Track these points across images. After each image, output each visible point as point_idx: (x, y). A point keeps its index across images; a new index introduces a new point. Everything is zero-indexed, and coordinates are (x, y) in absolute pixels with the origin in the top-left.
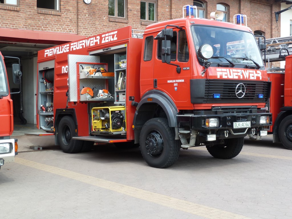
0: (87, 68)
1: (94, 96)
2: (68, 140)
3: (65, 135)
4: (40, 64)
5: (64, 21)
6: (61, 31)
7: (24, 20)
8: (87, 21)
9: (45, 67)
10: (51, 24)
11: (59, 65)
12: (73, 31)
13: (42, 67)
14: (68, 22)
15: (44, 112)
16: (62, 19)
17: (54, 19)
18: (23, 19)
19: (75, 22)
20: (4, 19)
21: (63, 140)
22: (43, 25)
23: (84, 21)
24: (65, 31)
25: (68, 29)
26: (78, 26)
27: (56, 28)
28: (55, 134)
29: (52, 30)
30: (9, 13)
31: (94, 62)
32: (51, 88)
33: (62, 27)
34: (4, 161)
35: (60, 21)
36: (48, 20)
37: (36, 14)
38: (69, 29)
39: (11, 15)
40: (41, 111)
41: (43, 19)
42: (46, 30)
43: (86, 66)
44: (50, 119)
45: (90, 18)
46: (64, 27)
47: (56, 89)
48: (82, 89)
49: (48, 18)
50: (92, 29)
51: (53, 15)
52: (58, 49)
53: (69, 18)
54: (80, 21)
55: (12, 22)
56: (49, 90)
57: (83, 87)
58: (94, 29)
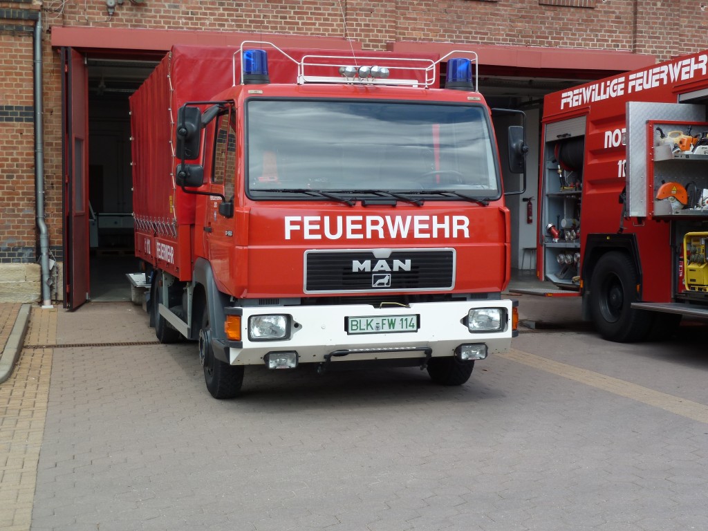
0: (673, 135)
1: (688, 202)
2: (616, 309)
3: (609, 297)
4: (548, 125)
5: (602, 21)
6: (594, 45)
7: (508, 23)
8: (659, 18)
9: (562, 133)
10: (571, 30)
11: (596, 128)
12: (624, 44)
13: (552, 133)
14: (613, 22)
15: (556, 240)
16: (597, 16)
17: (577, 17)
18: (505, 20)
19: (628, 23)
20: (462, 22)
21: (604, 308)
22: (550, 33)
23: (652, 18)
24: (603, 46)
25: (610, 39)
26: (635, 32)
27: (583, 39)
28: (582, 295)
29: (573, 44)
30: (475, 8)
31: (692, 120)
32: (575, 183)
33: (597, 36)
34: (487, 348)
35: (592, 21)
36: (563, 19)
37: (536, 8)
38: (612, 41)
39: (478, 13)
40: (547, 239)
41: (553, 19)
42: (559, 43)
43: (670, 129)
44: (569, 257)
45: (666, 10)
46: (602, 36)
47: (587, 186)
48: (658, 187)
49: (563, 14)
50: (671, 38)
51: (577, 7)
52: (594, 90)
53: (613, 12)
54: (642, 18)
55: (480, 29)
56: (569, 189)
57: (663, 182)
58: (676, 39)
